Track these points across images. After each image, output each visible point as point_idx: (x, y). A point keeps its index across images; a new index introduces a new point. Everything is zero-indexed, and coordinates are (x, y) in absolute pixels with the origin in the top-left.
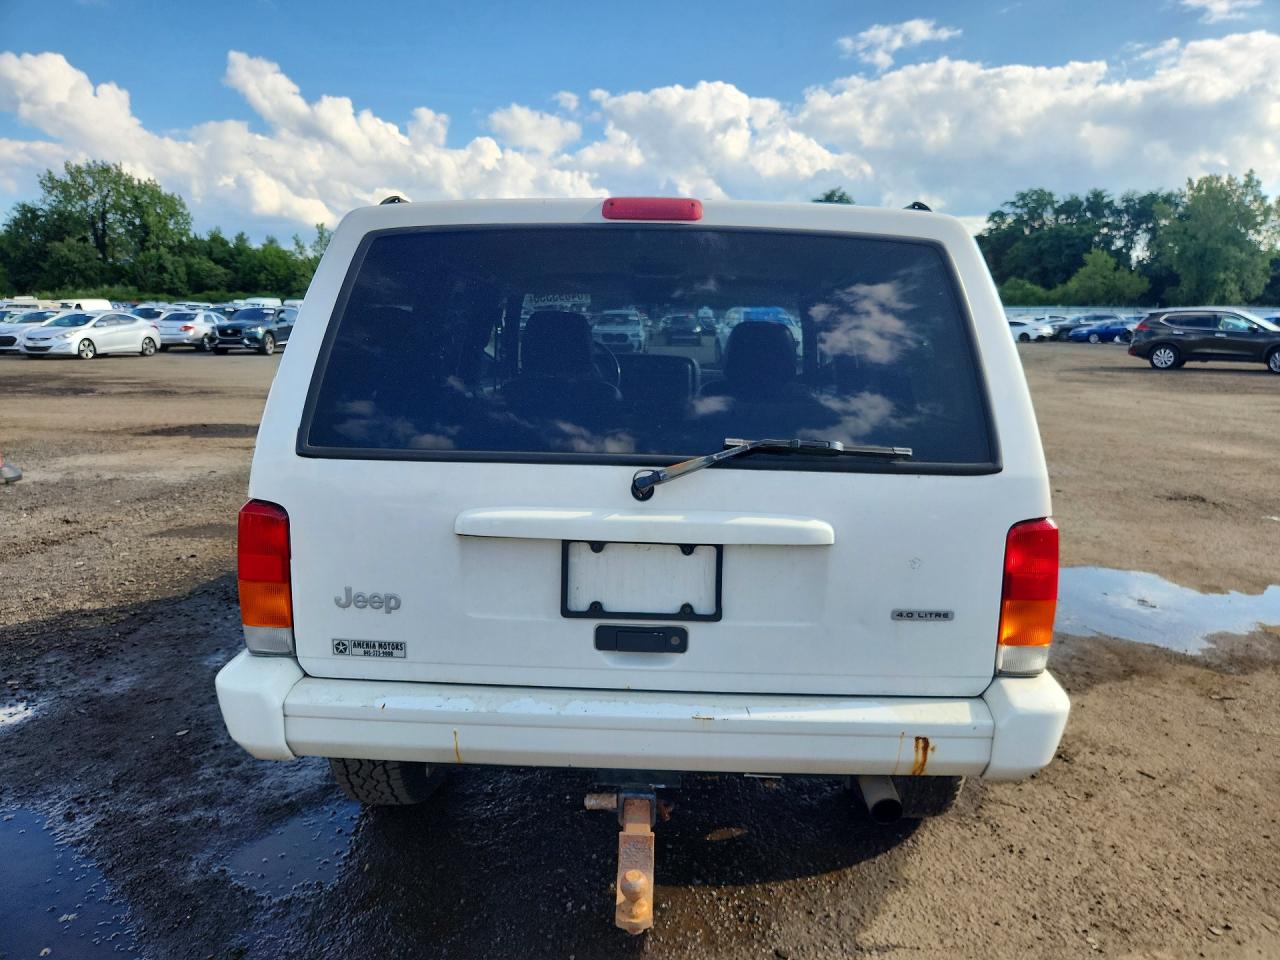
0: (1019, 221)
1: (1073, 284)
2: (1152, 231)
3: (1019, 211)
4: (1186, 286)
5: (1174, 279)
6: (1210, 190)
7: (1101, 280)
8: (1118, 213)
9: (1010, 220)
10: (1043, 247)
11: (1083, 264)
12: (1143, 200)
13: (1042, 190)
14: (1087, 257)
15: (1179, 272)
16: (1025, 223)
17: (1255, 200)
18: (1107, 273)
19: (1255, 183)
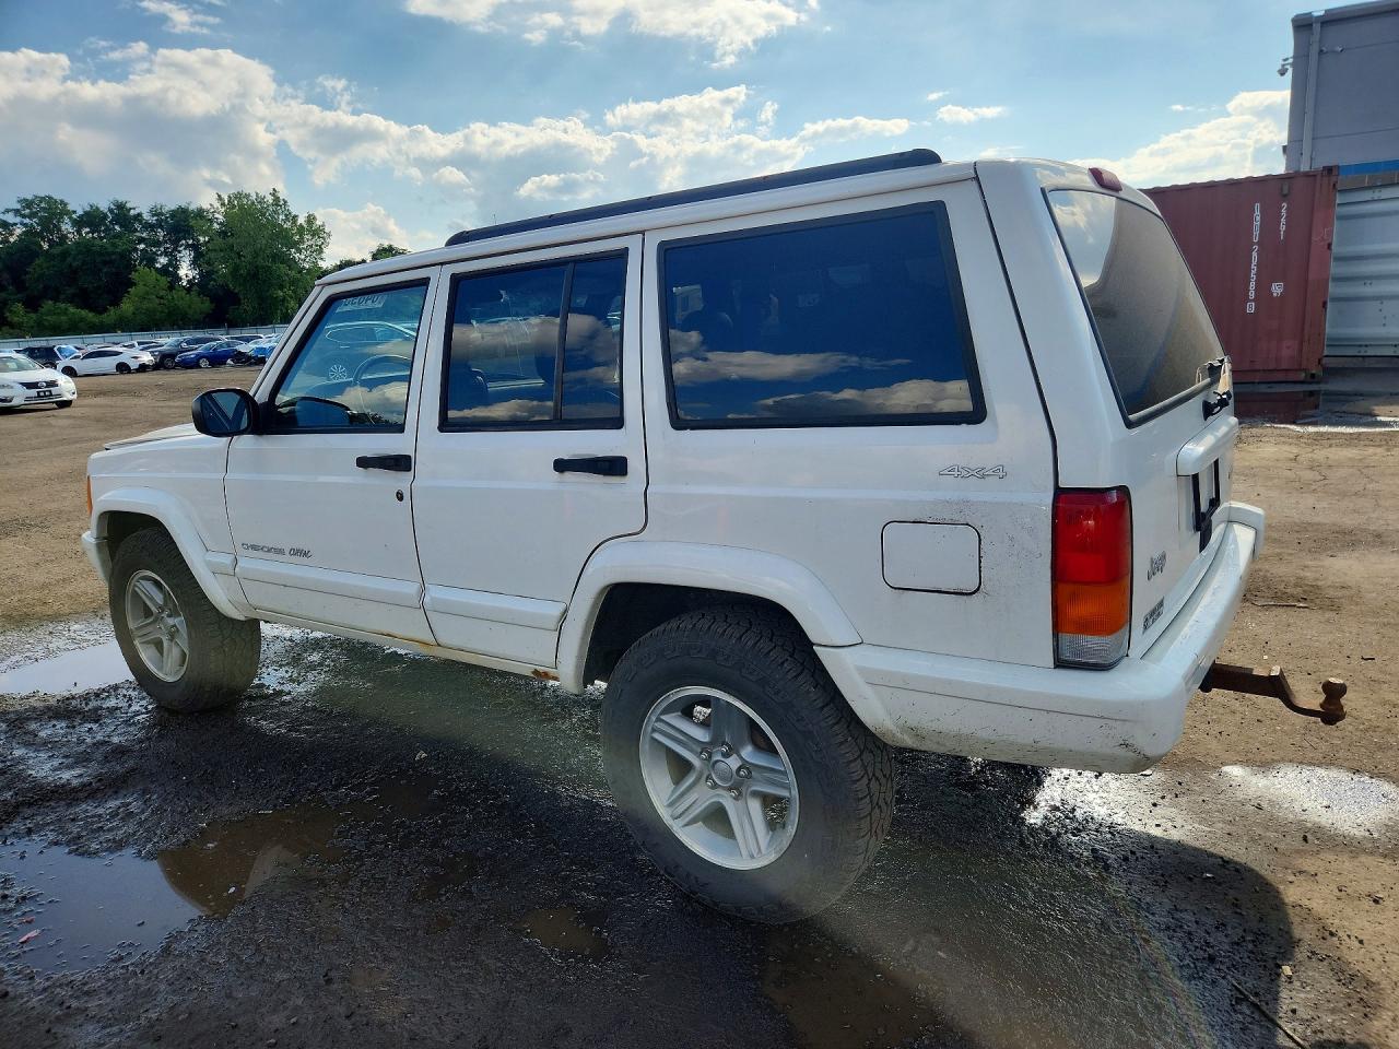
0: (30, 232)
1: (127, 306)
2: (195, 247)
3: (27, 221)
4: (247, 306)
5: (234, 299)
6: (241, 207)
7: (157, 301)
8: (148, 226)
9: (18, 231)
10: (75, 264)
11: (132, 284)
12: (174, 214)
13: (50, 198)
14: (134, 275)
15: (236, 291)
16: (40, 235)
17: (287, 219)
18: (162, 293)
19: (282, 202)
